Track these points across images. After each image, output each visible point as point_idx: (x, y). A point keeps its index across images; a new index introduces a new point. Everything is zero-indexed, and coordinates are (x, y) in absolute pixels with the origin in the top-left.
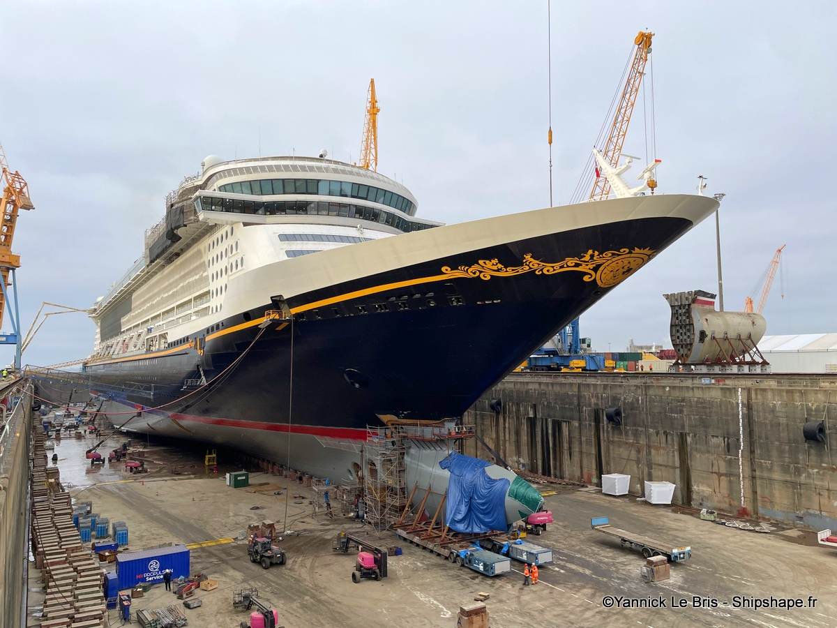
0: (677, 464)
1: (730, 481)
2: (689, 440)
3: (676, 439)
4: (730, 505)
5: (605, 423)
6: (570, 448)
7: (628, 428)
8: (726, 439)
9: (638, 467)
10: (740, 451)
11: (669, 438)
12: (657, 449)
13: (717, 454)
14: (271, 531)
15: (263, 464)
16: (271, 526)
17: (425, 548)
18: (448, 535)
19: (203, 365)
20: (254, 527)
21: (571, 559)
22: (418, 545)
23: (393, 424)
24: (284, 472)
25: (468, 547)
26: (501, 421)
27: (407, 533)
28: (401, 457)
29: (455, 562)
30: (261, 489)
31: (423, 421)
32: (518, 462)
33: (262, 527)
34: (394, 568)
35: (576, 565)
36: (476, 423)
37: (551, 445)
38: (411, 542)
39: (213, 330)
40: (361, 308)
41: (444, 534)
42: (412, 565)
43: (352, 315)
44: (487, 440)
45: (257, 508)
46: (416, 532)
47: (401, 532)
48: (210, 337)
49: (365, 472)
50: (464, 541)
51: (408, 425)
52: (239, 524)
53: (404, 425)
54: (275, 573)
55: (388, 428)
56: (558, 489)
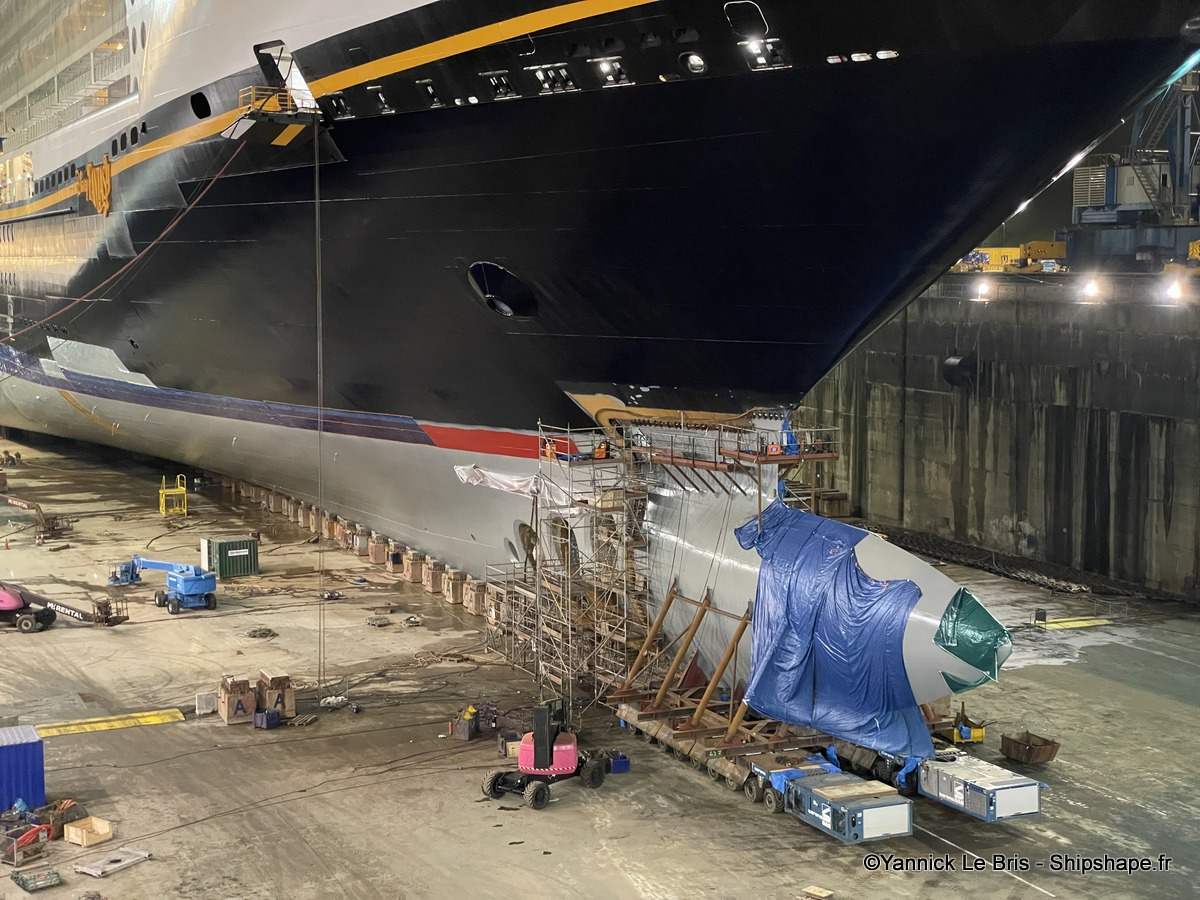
6: (1167, 496)
14: (281, 699)
15: (306, 517)
16: (281, 683)
17: (687, 759)
18: (750, 728)
19: (111, 245)
20: (235, 685)
21: (1099, 807)
22: (670, 750)
23: (612, 421)
24: (358, 541)
25: (800, 761)
26: (975, 413)
27: (641, 718)
28: (638, 511)
29: (760, 800)
30: (294, 582)
31: (693, 414)
32: (1017, 532)
33: (260, 683)
34: (591, 809)
35: (1114, 824)
36: (902, 421)
37: (1113, 488)
38: (654, 741)
39: (124, 146)
40: (493, 81)
41: (735, 723)
42: (640, 801)
43: (473, 100)
44: (932, 467)
45: (267, 633)
46: (665, 715)
47: (627, 712)
48: (122, 163)
49: (546, 548)
50: (790, 744)
51: (656, 424)
52: (208, 675)
53: (644, 423)
54: (269, 808)
55: (600, 432)
56: (1118, 609)
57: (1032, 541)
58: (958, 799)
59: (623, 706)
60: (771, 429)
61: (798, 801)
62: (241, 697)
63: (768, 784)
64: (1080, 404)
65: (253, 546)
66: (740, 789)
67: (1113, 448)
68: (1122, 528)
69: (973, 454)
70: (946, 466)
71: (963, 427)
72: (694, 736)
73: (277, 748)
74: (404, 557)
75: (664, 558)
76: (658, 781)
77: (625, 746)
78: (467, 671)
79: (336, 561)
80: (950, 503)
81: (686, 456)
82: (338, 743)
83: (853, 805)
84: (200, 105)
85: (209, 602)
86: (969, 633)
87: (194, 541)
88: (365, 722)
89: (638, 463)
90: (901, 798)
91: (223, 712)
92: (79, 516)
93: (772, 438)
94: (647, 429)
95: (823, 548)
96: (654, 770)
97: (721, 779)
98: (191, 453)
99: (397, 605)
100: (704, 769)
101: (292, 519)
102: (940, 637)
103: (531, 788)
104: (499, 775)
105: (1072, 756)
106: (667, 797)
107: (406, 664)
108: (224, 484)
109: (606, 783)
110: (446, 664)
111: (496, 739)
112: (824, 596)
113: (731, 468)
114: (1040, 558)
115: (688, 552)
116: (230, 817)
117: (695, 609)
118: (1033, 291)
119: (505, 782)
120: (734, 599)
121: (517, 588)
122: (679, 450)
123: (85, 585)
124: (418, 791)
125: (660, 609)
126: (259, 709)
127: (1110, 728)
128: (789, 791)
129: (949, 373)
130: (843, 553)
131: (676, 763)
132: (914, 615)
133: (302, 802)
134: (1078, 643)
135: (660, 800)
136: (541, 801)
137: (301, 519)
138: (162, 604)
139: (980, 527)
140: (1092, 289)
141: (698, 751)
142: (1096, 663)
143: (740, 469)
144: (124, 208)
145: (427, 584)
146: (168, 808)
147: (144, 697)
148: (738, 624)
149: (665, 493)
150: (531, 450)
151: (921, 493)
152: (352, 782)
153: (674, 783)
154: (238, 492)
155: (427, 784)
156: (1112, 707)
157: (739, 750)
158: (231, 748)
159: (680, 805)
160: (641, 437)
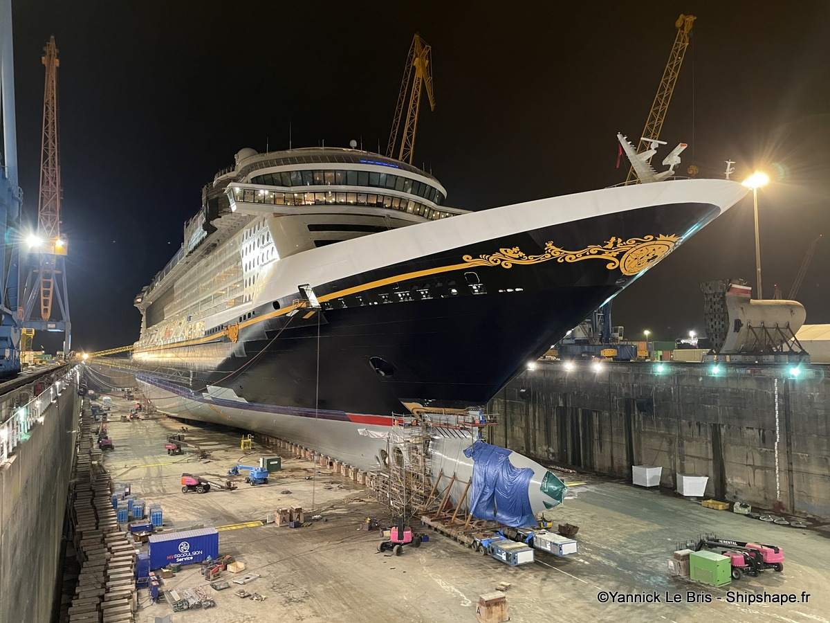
0: (711, 456)
1: (766, 474)
2: (723, 431)
3: (709, 430)
4: (766, 498)
5: (636, 413)
6: (600, 438)
7: (660, 418)
8: (761, 432)
9: (670, 458)
10: (776, 443)
11: (702, 429)
12: (689, 440)
13: (752, 446)
14: (299, 516)
15: (295, 449)
16: (299, 510)
17: (449, 536)
18: (472, 524)
19: (237, 353)
20: (282, 511)
21: (597, 551)
22: (442, 533)
23: (418, 412)
24: (316, 458)
25: (492, 535)
26: (531, 410)
27: (432, 521)
28: (426, 444)
29: (478, 550)
30: (293, 473)
31: (447, 410)
32: (548, 451)
33: (291, 511)
34: (417, 555)
35: (602, 556)
36: (505, 411)
37: (581, 435)
38: (436, 529)
39: (245, 319)
40: (384, 297)
41: (467, 522)
42: (435, 552)
43: (376, 303)
44: (516, 428)
45: (288, 492)
46: (440, 520)
47: (425, 519)
48: (243, 325)
49: (391, 459)
50: (487, 529)
51: (433, 413)
52: (269, 508)
53: (429, 413)
54: (301, 557)
55: (413, 416)
56: (587, 479)
57: (553, 455)
58: (548, 548)
59: (424, 517)
60: (475, 414)
61: (493, 550)
62: (284, 516)
63: (481, 544)
64: (568, 406)
65: (279, 460)
66: (470, 547)
67: (580, 421)
68: (585, 450)
69: (531, 423)
70: (522, 428)
71: (527, 414)
72: (452, 527)
73: (299, 535)
74: (334, 463)
75: (437, 462)
76: (439, 544)
77: (427, 532)
78: (363, 505)
79: (309, 465)
80: (524, 441)
81: (445, 424)
82: (321, 533)
83: (513, 551)
84: (276, 305)
85: (265, 481)
86: (552, 487)
87: (256, 458)
88: (329, 525)
89: (427, 427)
90: (530, 548)
91: (278, 521)
92: (212, 450)
93: (477, 418)
94: (430, 415)
95: (497, 457)
96: (438, 540)
97: (462, 543)
98: (254, 426)
99: (333, 481)
100: (455, 539)
101: (289, 450)
102: (542, 489)
103: (396, 548)
104: (384, 543)
105: (582, 532)
106: (444, 550)
107: (341, 502)
108: (263, 438)
109: (421, 546)
110: (355, 503)
111: (379, 530)
112: (498, 474)
113: (462, 428)
114: (557, 461)
115: (445, 459)
116: (286, 561)
117: (450, 480)
118: (549, 366)
119: (386, 546)
120: (464, 476)
121: (381, 474)
122: (442, 422)
123: (218, 476)
124: (354, 550)
125: (436, 481)
126: (291, 520)
127: (593, 521)
128: (489, 547)
129: (522, 395)
130: (504, 458)
131: (445, 538)
132: (532, 481)
133: (312, 555)
134: (576, 491)
135: (442, 551)
136: (399, 553)
137: (293, 450)
138: (248, 482)
139: (535, 450)
140: (569, 367)
141: (453, 533)
142: (583, 498)
143: (465, 429)
144: (242, 341)
145: (343, 472)
146: (264, 557)
147: (247, 516)
148: (466, 485)
149: (436, 437)
150: (389, 423)
151: (513, 438)
152: (329, 547)
153: (446, 545)
154: (268, 441)
155: (356, 547)
156: (593, 514)
157: (469, 532)
158: (282, 535)
159: (449, 553)
160: (428, 417)
